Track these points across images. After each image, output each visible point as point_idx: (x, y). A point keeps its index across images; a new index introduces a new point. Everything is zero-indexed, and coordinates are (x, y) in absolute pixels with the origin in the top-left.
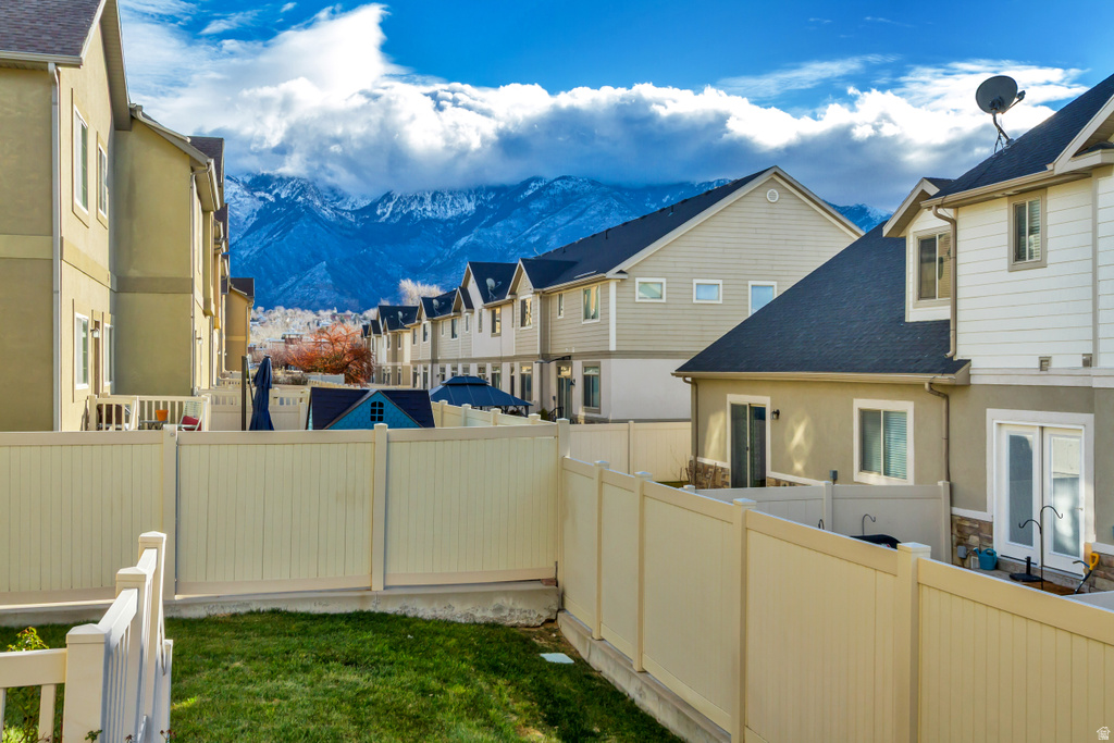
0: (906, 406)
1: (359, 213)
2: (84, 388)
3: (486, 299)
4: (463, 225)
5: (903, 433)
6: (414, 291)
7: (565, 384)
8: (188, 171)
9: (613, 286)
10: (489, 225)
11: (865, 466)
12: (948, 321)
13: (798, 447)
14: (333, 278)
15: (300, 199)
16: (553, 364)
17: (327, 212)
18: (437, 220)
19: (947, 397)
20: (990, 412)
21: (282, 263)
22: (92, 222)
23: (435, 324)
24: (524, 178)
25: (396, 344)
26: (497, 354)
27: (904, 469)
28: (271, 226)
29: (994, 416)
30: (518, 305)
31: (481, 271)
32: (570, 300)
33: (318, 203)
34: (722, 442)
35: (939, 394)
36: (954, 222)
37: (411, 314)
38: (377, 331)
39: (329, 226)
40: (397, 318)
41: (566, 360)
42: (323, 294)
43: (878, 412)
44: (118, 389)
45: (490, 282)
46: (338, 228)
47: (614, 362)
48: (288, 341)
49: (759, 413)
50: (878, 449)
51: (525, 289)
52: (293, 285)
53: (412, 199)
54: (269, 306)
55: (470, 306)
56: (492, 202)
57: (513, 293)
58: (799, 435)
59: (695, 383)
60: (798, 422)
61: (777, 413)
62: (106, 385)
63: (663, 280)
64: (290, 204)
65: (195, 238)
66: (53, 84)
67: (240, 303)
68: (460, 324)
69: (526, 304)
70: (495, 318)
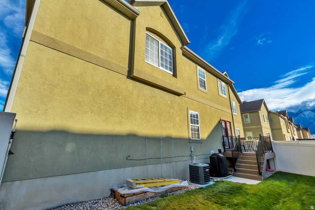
22: (266, 124)
65: (281, 124)
66: (258, 113)
67: (305, 132)
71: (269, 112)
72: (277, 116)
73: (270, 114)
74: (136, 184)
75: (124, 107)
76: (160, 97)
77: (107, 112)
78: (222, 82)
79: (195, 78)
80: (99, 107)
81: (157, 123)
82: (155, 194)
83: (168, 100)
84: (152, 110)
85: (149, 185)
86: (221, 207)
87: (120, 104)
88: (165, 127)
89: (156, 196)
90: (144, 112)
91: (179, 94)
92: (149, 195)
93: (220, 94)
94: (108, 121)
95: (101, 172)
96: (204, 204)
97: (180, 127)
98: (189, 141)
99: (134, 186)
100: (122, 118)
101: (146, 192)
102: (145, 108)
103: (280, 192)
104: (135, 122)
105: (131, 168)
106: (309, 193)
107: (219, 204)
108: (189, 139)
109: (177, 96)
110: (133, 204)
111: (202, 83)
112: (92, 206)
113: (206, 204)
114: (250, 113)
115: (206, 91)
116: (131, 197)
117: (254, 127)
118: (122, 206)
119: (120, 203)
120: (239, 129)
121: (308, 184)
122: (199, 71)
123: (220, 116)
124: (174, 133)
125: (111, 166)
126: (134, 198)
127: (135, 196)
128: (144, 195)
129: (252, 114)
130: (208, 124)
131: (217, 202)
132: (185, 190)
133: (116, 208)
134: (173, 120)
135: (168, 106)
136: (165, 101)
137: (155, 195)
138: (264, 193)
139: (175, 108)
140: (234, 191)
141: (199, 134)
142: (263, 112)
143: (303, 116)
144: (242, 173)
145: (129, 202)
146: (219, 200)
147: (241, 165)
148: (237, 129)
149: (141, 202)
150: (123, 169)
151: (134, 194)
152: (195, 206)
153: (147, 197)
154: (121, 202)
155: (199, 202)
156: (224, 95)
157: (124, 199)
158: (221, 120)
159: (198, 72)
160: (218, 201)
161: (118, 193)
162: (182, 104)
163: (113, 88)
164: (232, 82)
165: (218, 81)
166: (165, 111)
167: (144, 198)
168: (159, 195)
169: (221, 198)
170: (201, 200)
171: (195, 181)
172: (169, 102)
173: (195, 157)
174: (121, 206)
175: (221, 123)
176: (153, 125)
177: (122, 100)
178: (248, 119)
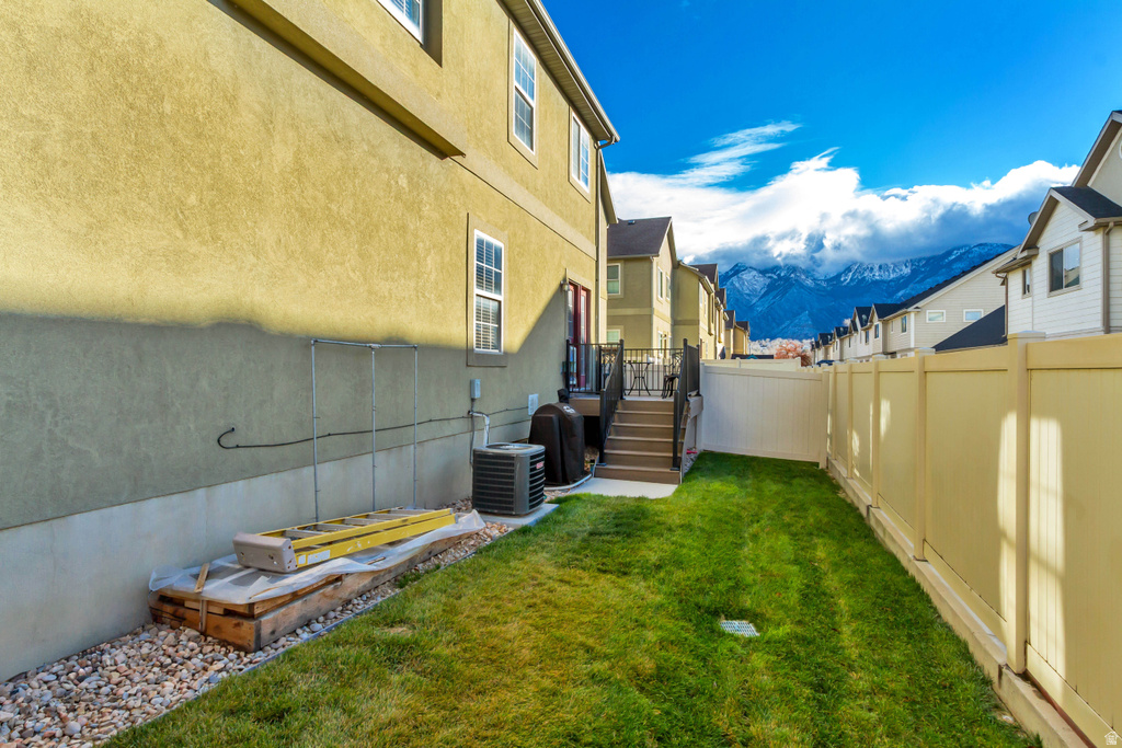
1: (828, 281)
3: (862, 326)
4: (902, 282)
9: (912, 315)
10: (921, 281)
14: (812, 321)
15: (793, 275)
18: (883, 282)
21: (781, 313)
22: (665, 303)
23: (842, 341)
24: (948, 249)
25: (826, 353)
26: (867, 355)
28: (775, 293)
30: (873, 327)
31: (860, 311)
32: (896, 323)
33: (803, 277)
36: (1007, 279)
37: (831, 336)
39: (810, 290)
40: (826, 339)
42: (806, 330)
45: (864, 317)
46: (815, 291)
51: (876, 319)
52: (788, 326)
53: (865, 270)
54: (773, 338)
55: (856, 330)
56: (923, 266)
57: (871, 321)
63: (944, 311)
64: (787, 279)
65: (701, 305)
66: (651, 263)
67: (740, 333)
68: (853, 339)
69: (877, 327)
70: (867, 337)
71: (677, 265)
72: (695, 280)
73: (679, 272)
74: (296, 551)
75: (193, 169)
76: (366, 148)
77: (95, 184)
78: (582, 127)
79: (502, 82)
80: (36, 146)
81: (352, 275)
82: (375, 579)
83: (400, 171)
84: (334, 207)
85: (349, 547)
86: (620, 580)
87: (170, 146)
88: (387, 294)
89: (376, 583)
90: (297, 215)
91: (441, 149)
92: (351, 585)
93: (574, 176)
94: (104, 243)
95: (83, 522)
96: (568, 583)
97: (440, 299)
98: (468, 357)
99: (287, 560)
100: (185, 231)
101: (339, 579)
102: (298, 190)
103: (735, 509)
104: (252, 259)
105: (241, 483)
106: (793, 505)
107: (611, 572)
108: (468, 351)
109: (434, 158)
110: (294, 633)
111: (522, 116)
112: (69, 691)
113: (578, 582)
114: (626, 260)
115: (534, 153)
116: (283, 610)
117: (630, 311)
118: (242, 654)
119: (224, 643)
121: (778, 482)
122: (518, 56)
123: (564, 264)
124: (418, 324)
125: (139, 486)
126: (297, 609)
127: (300, 602)
128: (335, 588)
129: (631, 265)
130: (531, 292)
131: (604, 568)
132: (472, 542)
133: (220, 671)
134: (414, 264)
135: (398, 198)
136: (388, 171)
137: (373, 580)
138: (707, 519)
139: (426, 210)
140: (629, 525)
141: (499, 330)
142: (661, 265)
143: (737, 285)
144: (623, 465)
145: (273, 632)
146: (604, 560)
147: (619, 440)
149: (321, 619)
150: (201, 492)
151: (296, 596)
152: (546, 595)
153: (344, 594)
154: (230, 640)
155: (550, 578)
156: (582, 183)
157: (247, 625)
158: (565, 280)
159: (515, 58)
160: (603, 564)
161: (210, 603)
162: (450, 197)
163: (119, 37)
164: (612, 135)
165: (572, 121)
166: (385, 219)
167: (335, 601)
168: (388, 577)
169: (608, 554)
170: (550, 570)
171: (496, 508)
172: (403, 181)
173: (487, 421)
174: (239, 657)
175: (566, 292)
176: (335, 283)
177: (177, 124)
178: (615, 284)
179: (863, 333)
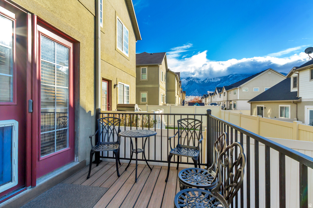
0: (289, 106)
1: (202, 82)
2: (163, 103)
3: (219, 93)
4: (218, 83)
5: (288, 110)
6: (209, 92)
7: (231, 105)
8: (175, 76)
9: (238, 89)
10: (223, 82)
11: (281, 116)
12: (297, 92)
13: (269, 113)
14: (198, 91)
16: (229, 102)
17: (197, 82)
18: (214, 82)
19: (297, 104)
20: (305, 106)
21: (191, 89)
22: (163, 83)
23: (211, 97)
24: (229, 75)
25: (206, 100)
26: (220, 101)
27: (288, 116)
28: (189, 85)
29: (306, 107)
30: (223, 93)
31: (218, 88)
32: (232, 92)
34: (255, 112)
35: (295, 103)
36: (298, 74)
37: (208, 95)
38: (203, 98)
39: (197, 84)
40: (206, 96)
41: (231, 101)
42: (197, 94)
43: (284, 107)
44: (166, 103)
45: (219, 90)
46: (199, 84)
47: (238, 101)
48: (191, 100)
49: (262, 108)
50: (284, 113)
51: (224, 91)
52: (192, 93)
53: (210, 79)
54: (189, 96)
55: (216, 94)
56: (223, 79)
57: (223, 91)
58: (269, 111)
59: (251, 103)
60: (269, 109)
61: (265, 108)
62: (165, 103)
63: (248, 88)
64: (192, 81)
65: (176, 85)
66: (159, 67)
67: (184, 94)
68: (215, 96)
69: (225, 93)
70: (220, 95)
71: (168, 71)
72: (174, 76)
73: (168, 73)
114: (149, 66)
117: (151, 86)
120: (128, 86)
129: (151, 68)
142: (162, 68)
148: (125, 85)
178: (145, 75)
179: (219, 95)
